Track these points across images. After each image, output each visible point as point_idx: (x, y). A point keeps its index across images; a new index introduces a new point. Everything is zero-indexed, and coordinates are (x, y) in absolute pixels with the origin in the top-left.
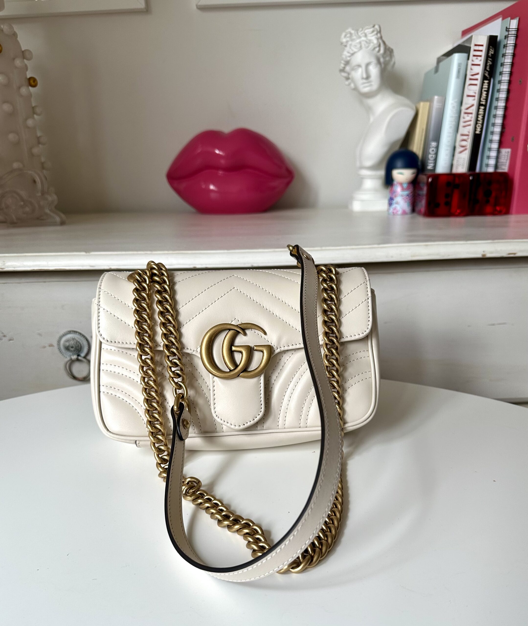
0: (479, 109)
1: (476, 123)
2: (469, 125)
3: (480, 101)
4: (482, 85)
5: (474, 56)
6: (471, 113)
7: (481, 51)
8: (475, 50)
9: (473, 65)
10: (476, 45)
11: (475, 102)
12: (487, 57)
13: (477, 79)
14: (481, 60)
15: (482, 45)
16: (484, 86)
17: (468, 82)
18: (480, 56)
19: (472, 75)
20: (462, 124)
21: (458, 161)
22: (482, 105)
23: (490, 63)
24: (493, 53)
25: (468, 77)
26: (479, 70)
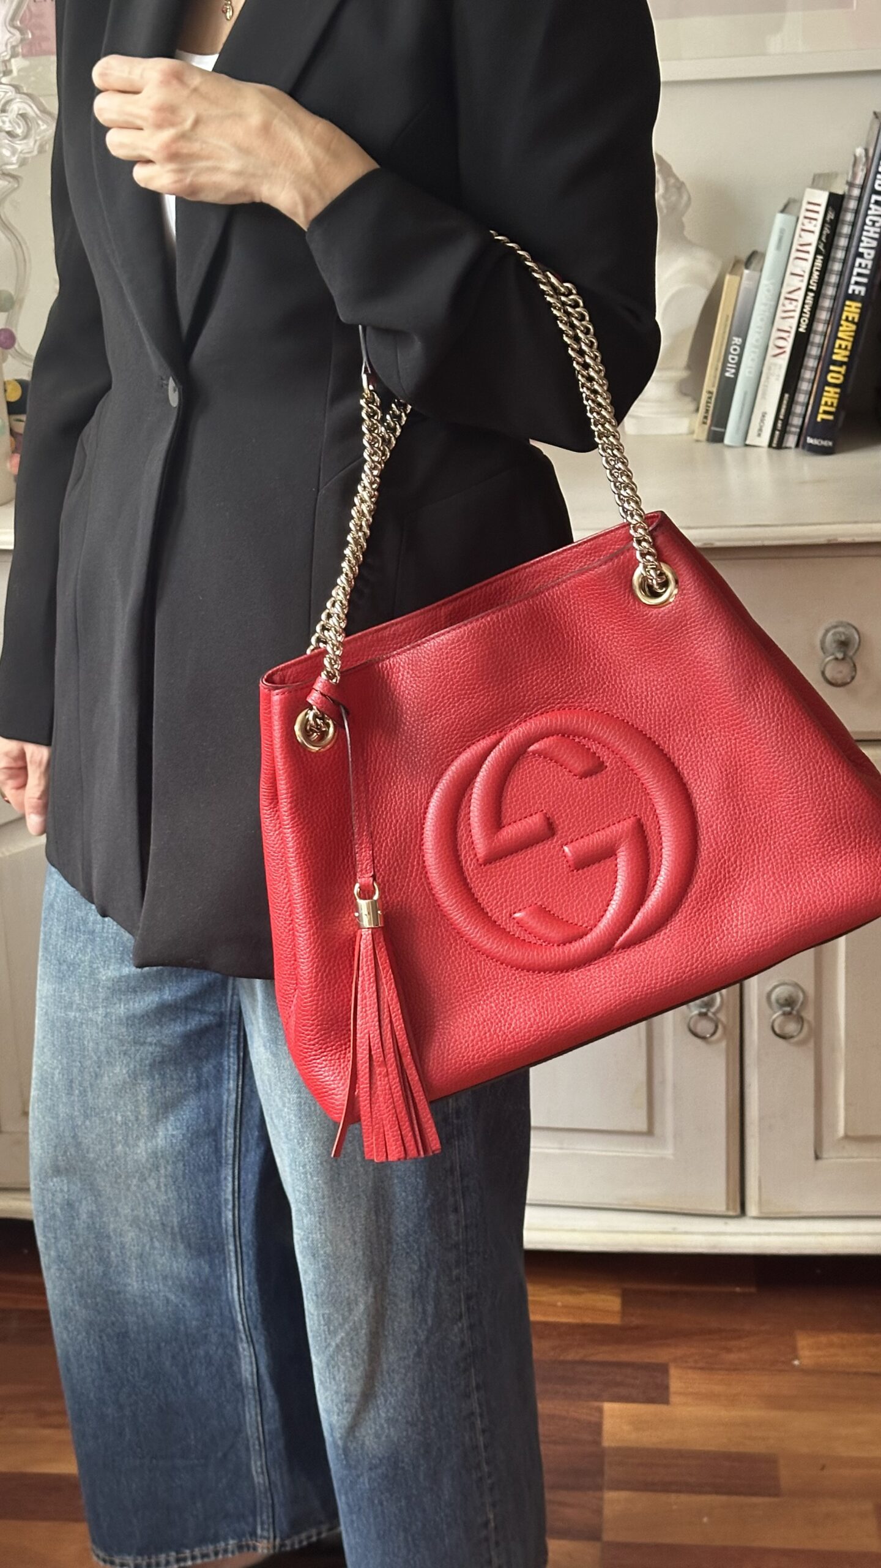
0: (806, 295)
1: (801, 317)
2: (792, 317)
3: (809, 284)
4: (814, 261)
5: (806, 218)
6: (796, 300)
7: (817, 212)
8: (808, 210)
9: (803, 230)
10: (809, 203)
11: (804, 286)
12: (824, 221)
13: (808, 252)
14: (815, 226)
15: (819, 205)
16: (816, 264)
17: (794, 254)
18: (815, 219)
19: (801, 245)
20: (779, 314)
21: (770, 368)
22: (812, 291)
23: (827, 231)
24: (832, 218)
25: (795, 246)
26: (813, 239)
